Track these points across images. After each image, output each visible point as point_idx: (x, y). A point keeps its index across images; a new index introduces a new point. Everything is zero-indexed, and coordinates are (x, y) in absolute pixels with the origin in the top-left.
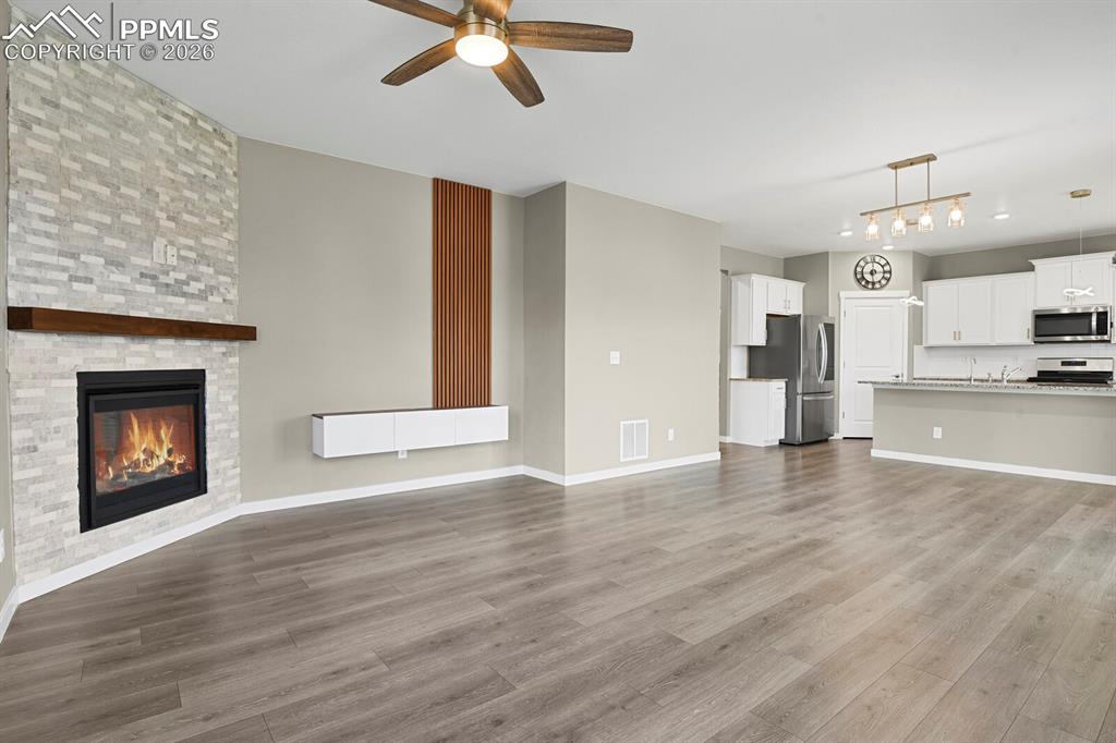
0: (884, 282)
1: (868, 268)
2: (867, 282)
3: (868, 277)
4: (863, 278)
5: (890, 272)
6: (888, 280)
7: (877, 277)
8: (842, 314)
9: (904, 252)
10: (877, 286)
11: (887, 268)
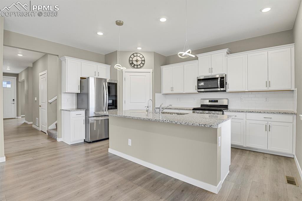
0: (142, 65)
1: (135, 59)
2: (135, 65)
3: (135, 63)
4: (133, 63)
5: (144, 61)
6: (144, 64)
7: (139, 63)
8: (124, 79)
9: (150, 52)
10: (139, 67)
11: (143, 59)
